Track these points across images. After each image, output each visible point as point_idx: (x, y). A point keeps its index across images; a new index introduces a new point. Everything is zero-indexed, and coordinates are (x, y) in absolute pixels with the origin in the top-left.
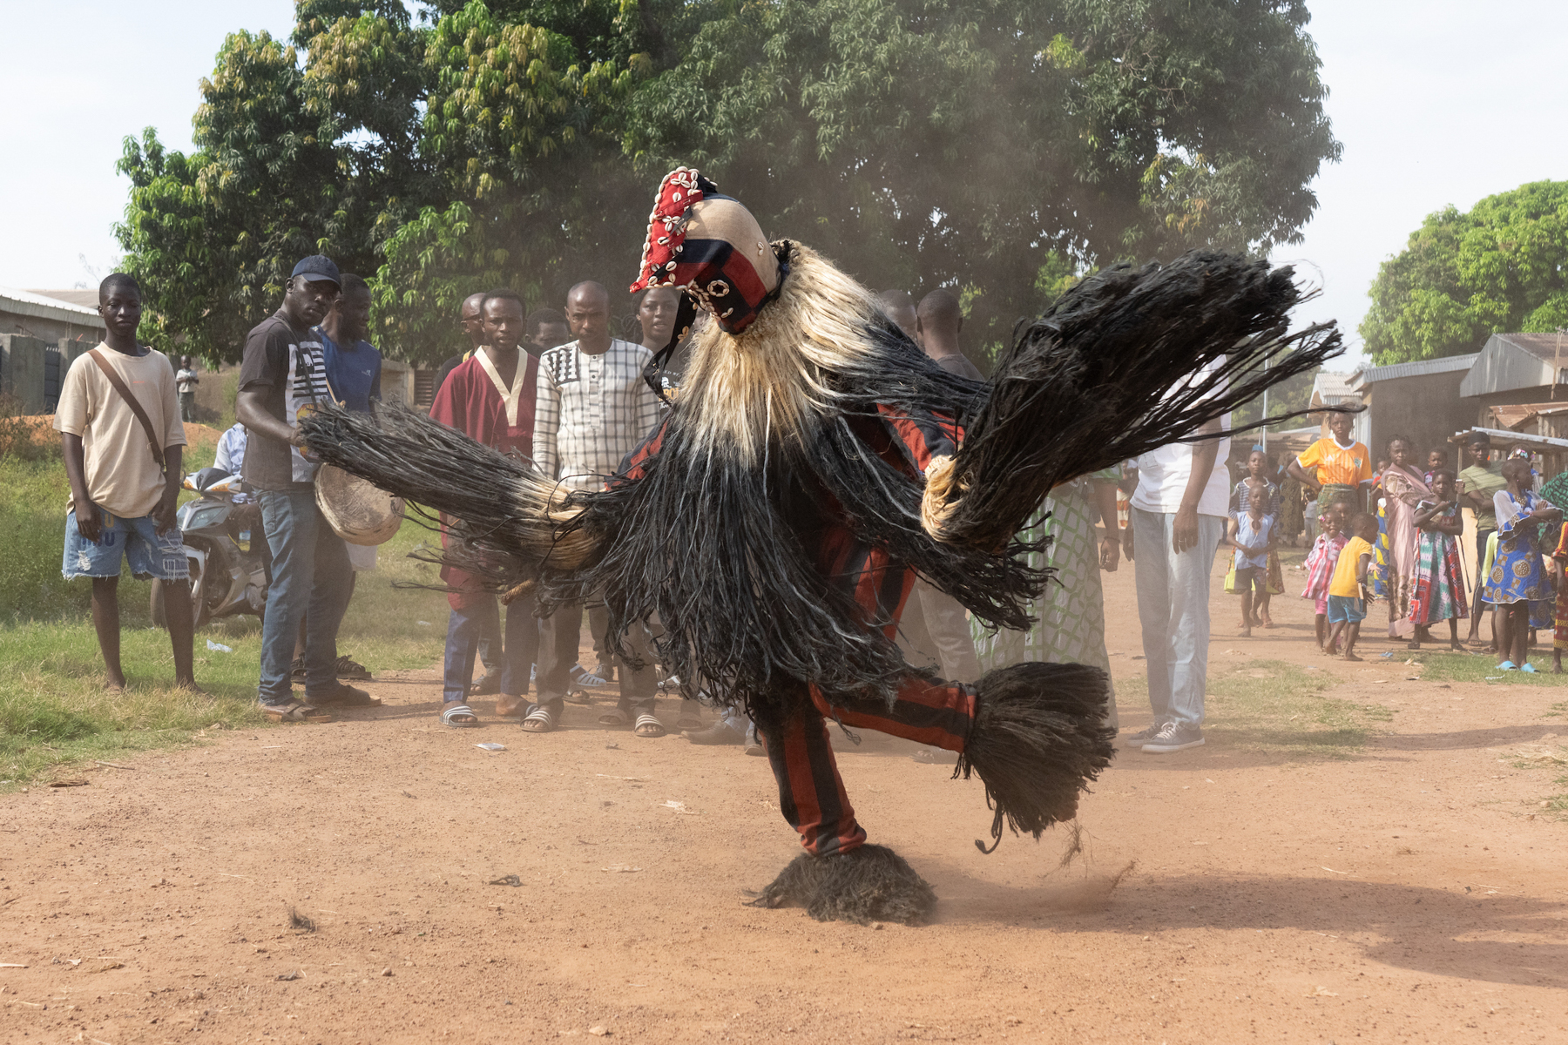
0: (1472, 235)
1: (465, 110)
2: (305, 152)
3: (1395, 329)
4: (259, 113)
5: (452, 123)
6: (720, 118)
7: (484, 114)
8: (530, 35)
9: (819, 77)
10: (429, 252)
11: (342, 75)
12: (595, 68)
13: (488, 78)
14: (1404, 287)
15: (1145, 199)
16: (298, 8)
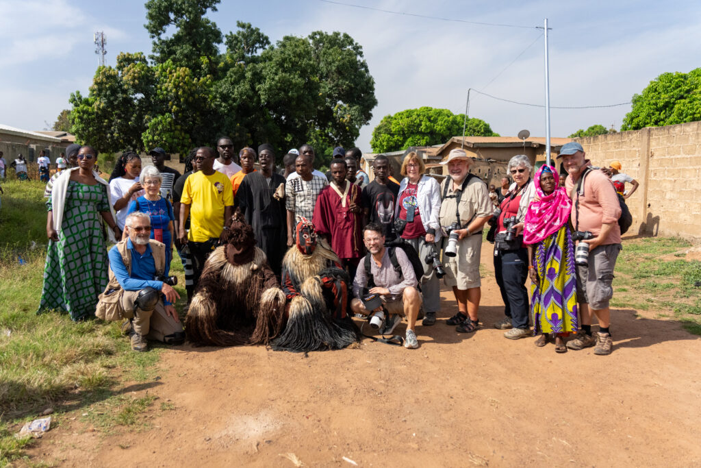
0: (394, 122)
1: (169, 89)
2: (124, 99)
3: (378, 143)
4: (111, 88)
5: (165, 92)
6: (236, 93)
7: (174, 90)
8: (185, 70)
9: (260, 83)
10: (161, 126)
11: (134, 79)
12: (202, 79)
13: (175, 81)
14: (380, 133)
15: (334, 114)
16: (118, 60)
